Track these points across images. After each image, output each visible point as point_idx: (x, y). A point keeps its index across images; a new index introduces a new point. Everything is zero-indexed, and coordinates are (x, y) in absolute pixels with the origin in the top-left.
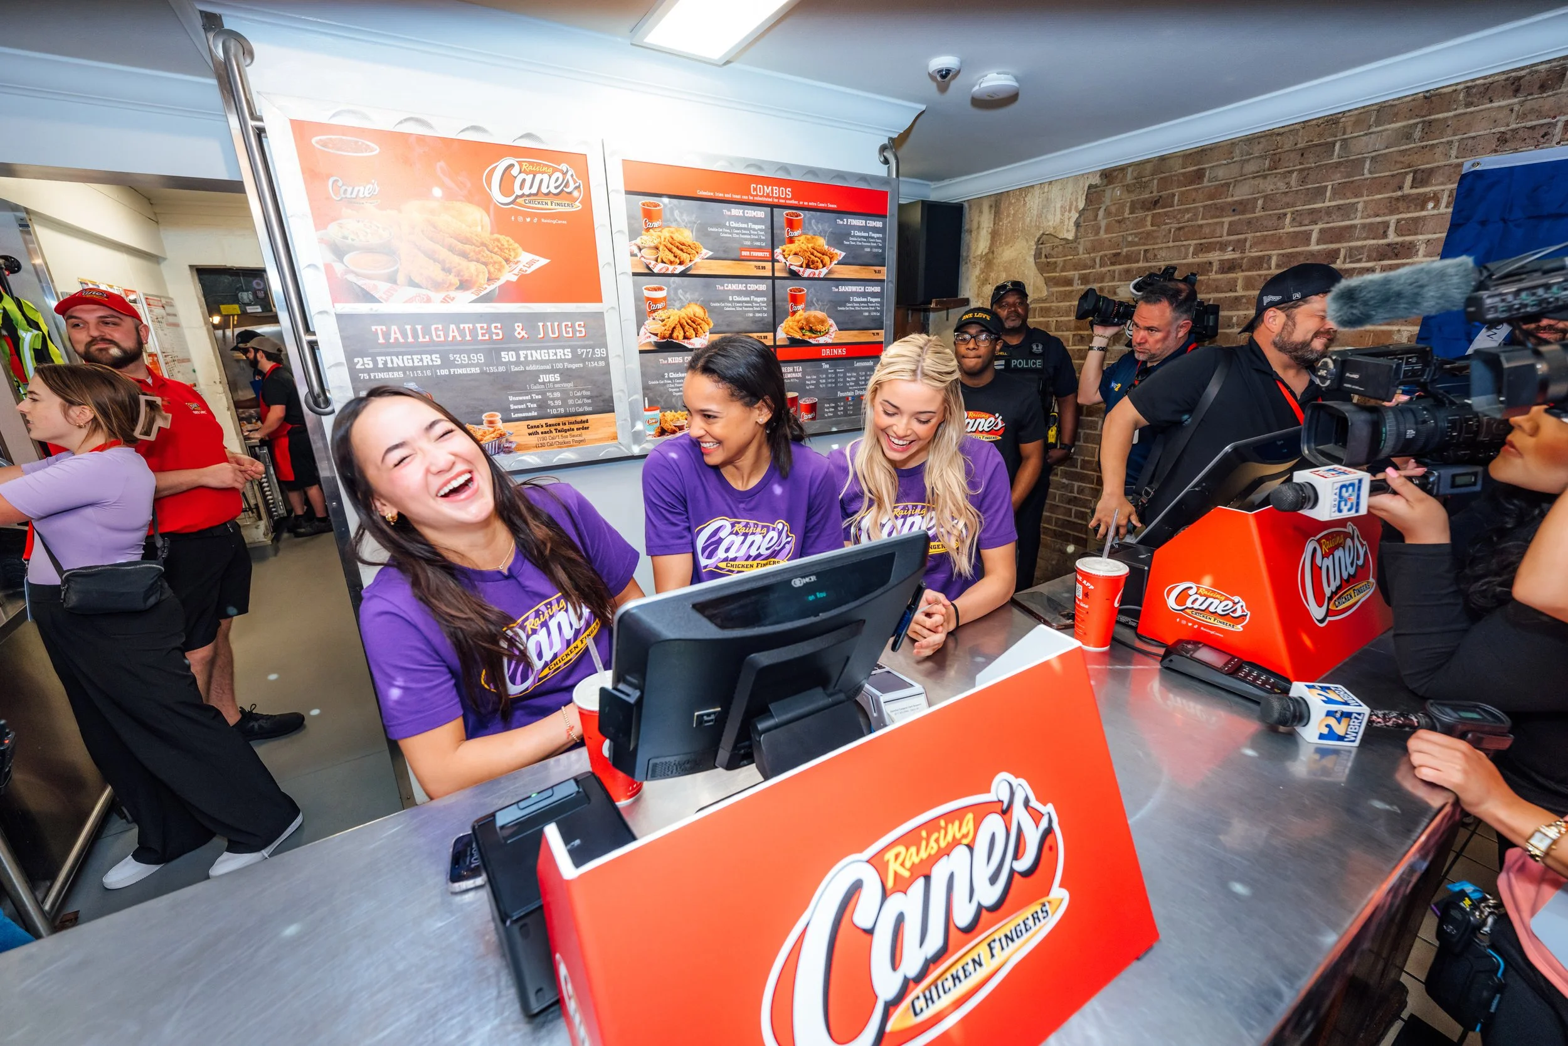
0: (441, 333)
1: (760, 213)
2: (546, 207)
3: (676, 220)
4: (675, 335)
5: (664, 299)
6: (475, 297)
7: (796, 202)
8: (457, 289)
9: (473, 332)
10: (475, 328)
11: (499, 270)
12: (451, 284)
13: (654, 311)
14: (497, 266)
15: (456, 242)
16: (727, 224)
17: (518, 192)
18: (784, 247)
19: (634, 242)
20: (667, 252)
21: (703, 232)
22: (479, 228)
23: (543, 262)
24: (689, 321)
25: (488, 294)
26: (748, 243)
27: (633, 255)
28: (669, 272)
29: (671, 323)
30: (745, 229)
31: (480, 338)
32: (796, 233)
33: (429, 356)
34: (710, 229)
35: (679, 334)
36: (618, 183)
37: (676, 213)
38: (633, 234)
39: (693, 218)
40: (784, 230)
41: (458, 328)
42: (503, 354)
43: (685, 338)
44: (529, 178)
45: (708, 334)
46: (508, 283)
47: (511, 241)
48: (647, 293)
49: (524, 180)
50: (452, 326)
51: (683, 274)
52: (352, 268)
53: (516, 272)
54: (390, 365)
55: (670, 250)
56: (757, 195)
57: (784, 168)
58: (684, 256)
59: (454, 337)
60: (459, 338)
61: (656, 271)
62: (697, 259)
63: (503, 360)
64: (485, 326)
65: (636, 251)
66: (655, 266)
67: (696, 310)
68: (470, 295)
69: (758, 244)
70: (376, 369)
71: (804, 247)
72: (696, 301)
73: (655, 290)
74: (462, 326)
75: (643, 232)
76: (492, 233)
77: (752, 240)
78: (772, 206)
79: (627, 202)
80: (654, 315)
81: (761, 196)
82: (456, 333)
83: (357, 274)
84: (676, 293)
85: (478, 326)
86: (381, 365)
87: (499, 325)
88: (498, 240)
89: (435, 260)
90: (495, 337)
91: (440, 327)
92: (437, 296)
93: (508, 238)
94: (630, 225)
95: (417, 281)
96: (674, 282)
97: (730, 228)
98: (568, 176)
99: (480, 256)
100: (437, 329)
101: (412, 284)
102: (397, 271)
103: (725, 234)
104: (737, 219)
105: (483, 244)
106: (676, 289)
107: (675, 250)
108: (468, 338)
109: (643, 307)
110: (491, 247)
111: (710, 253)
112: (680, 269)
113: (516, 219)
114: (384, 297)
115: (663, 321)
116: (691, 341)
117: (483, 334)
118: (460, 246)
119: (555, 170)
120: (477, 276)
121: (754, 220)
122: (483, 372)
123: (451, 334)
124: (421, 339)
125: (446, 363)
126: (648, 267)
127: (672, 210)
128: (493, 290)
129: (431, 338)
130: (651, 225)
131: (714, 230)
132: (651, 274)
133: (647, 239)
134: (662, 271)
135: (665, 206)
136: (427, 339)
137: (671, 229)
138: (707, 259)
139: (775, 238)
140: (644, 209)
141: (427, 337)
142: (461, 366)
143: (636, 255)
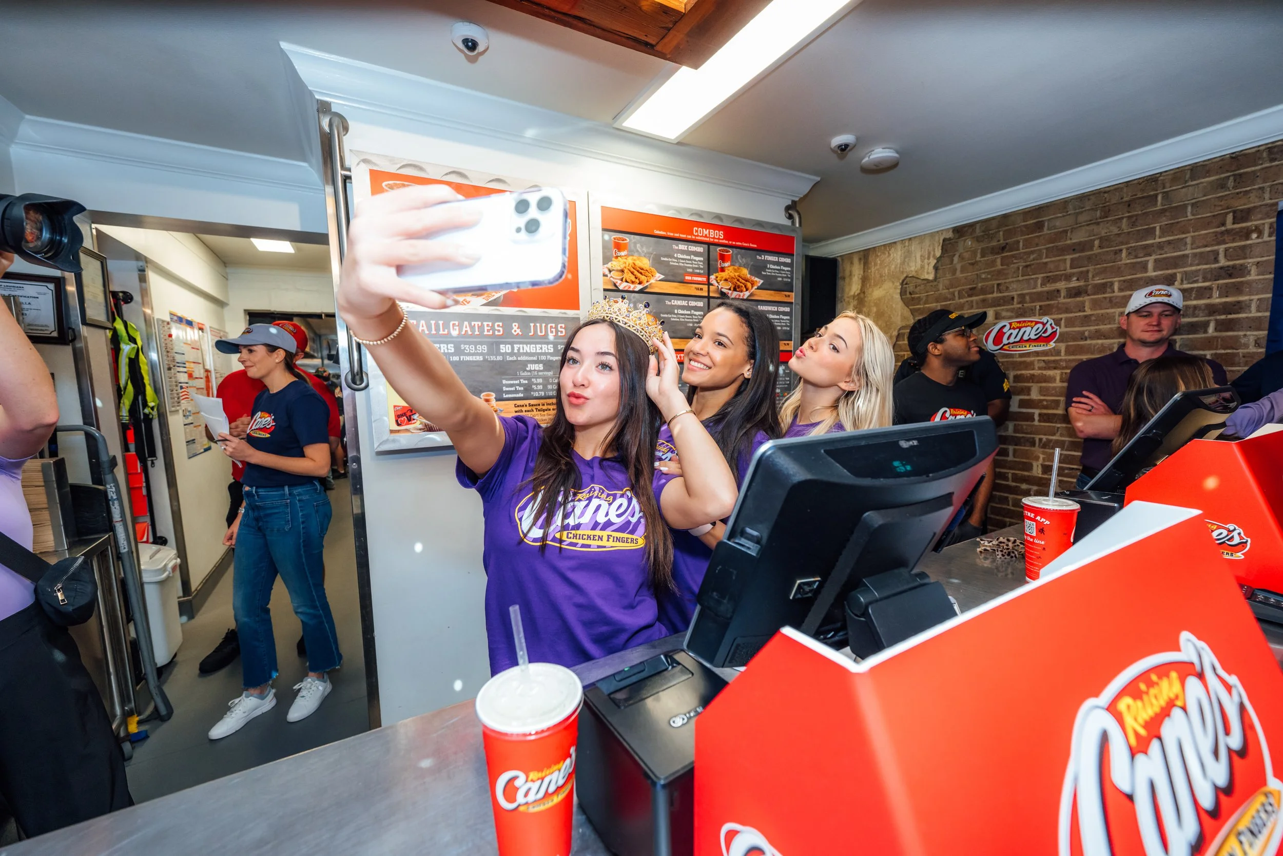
0: (457, 328)
1: (700, 249)
3: (638, 251)
6: (485, 302)
7: (727, 242)
9: (481, 328)
10: (482, 325)
16: (675, 255)
18: (717, 274)
19: (606, 266)
20: (630, 274)
21: (658, 263)
25: (495, 300)
26: (690, 270)
27: (605, 275)
28: (631, 289)
30: (688, 260)
31: (486, 333)
32: (726, 264)
33: (445, 346)
34: (662, 259)
36: (597, 222)
37: (639, 246)
38: (606, 260)
39: (651, 250)
40: (717, 261)
41: (470, 325)
42: (502, 346)
50: (466, 323)
51: (641, 291)
55: (632, 273)
56: (698, 236)
57: (718, 216)
58: (643, 278)
59: (467, 331)
60: (470, 333)
61: (621, 288)
62: (652, 281)
63: (502, 351)
64: (490, 324)
65: (607, 272)
66: (620, 284)
68: (481, 300)
69: (698, 271)
71: (732, 275)
74: (473, 323)
75: (614, 259)
77: (693, 268)
78: (709, 244)
79: (604, 236)
81: (702, 236)
82: (468, 329)
85: (485, 324)
87: (501, 324)
90: (497, 333)
91: (457, 323)
94: (604, 253)
96: (634, 297)
97: (677, 258)
100: (454, 325)
103: (673, 262)
104: (683, 252)
107: (636, 273)
108: (477, 333)
111: (662, 277)
112: (639, 287)
117: (488, 331)
121: (696, 254)
122: (485, 360)
123: (464, 329)
124: (441, 332)
125: (458, 351)
126: (615, 285)
127: (635, 244)
128: (500, 297)
129: (449, 332)
130: (619, 254)
131: (666, 259)
132: (617, 290)
133: (616, 264)
134: (626, 289)
135: (630, 240)
136: (446, 332)
137: (635, 258)
138: (660, 280)
139: (711, 267)
140: (615, 242)
141: (446, 330)
142: (469, 354)
143: (607, 276)
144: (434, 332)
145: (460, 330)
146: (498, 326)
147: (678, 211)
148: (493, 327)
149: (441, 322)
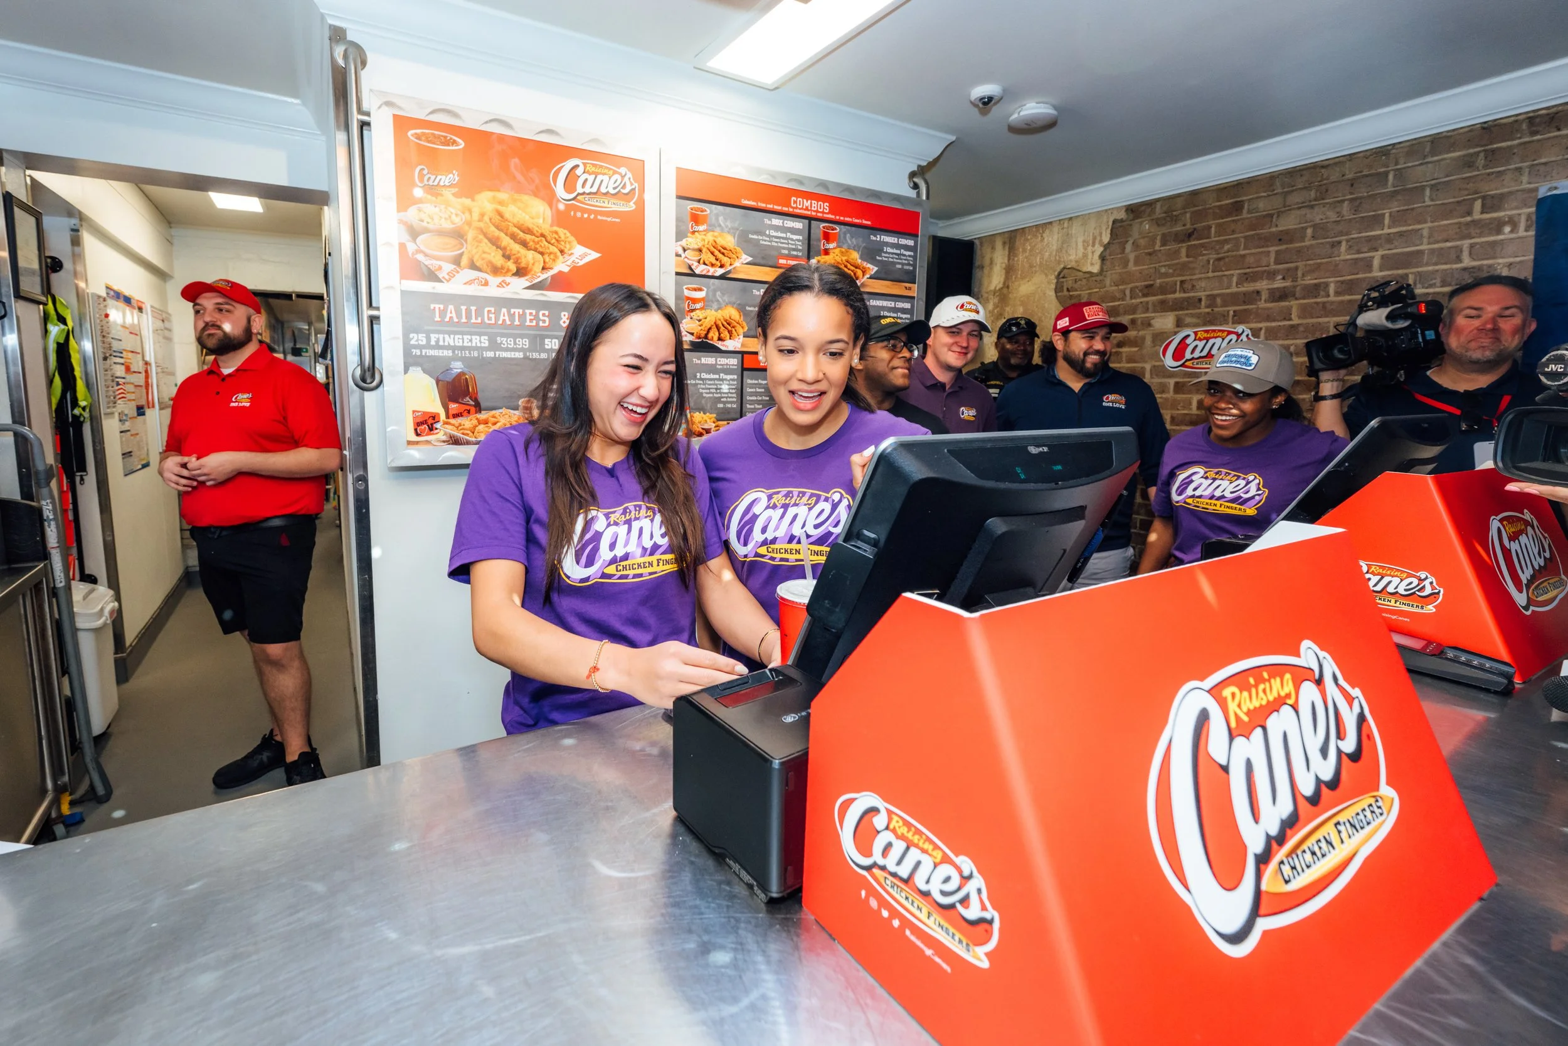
0: (493, 316)
1: (798, 225)
2: (602, 205)
3: (720, 226)
4: (710, 335)
5: (703, 299)
6: (528, 284)
7: (833, 217)
8: (514, 275)
9: (522, 317)
10: (524, 314)
11: (554, 260)
12: (508, 270)
13: (692, 311)
14: (552, 256)
15: (519, 231)
16: (767, 232)
17: (580, 190)
18: (819, 258)
19: (679, 243)
20: (710, 255)
21: (744, 240)
22: (541, 221)
23: (594, 255)
24: (725, 323)
25: (540, 282)
26: (786, 252)
27: (678, 255)
28: (710, 274)
29: (708, 323)
30: (783, 238)
31: (528, 323)
32: (831, 246)
33: (478, 337)
34: (751, 236)
35: (714, 334)
36: (670, 189)
37: (721, 219)
38: (680, 235)
39: (736, 225)
40: (820, 241)
41: (509, 312)
42: (547, 341)
43: (720, 339)
44: (591, 178)
45: (741, 337)
46: (560, 273)
47: (568, 234)
48: (687, 293)
49: (586, 180)
50: (504, 310)
51: (722, 277)
52: (422, 248)
53: (569, 263)
54: (441, 343)
55: (712, 253)
56: (797, 208)
57: (823, 184)
58: (725, 260)
59: (504, 320)
60: (508, 322)
61: (697, 272)
62: (737, 264)
63: (546, 347)
64: (534, 312)
65: (681, 251)
66: (697, 267)
67: (732, 313)
68: (524, 282)
69: (795, 253)
70: (428, 346)
71: (838, 259)
72: (732, 304)
73: (695, 290)
74: (512, 311)
75: (689, 235)
76: (552, 226)
77: (789, 249)
78: (810, 219)
79: (677, 205)
80: (692, 314)
81: (802, 209)
82: (507, 318)
83: (426, 255)
84: (714, 295)
85: (528, 312)
86: (433, 343)
87: (547, 313)
88: (556, 233)
89: (498, 247)
90: (541, 324)
91: (493, 310)
92: (494, 280)
93: (566, 231)
94: (677, 227)
95: (478, 264)
96: (713, 284)
97: (769, 236)
98: (626, 179)
99: (538, 246)
100: (489, 312)
101: (473, 266)
102: (461, 255)
103: (764, 241)
104: (777, 228)
105: (543, 235)
106: (715, 291)
107: (717, 253)
108: (517, 322)
109: (682, 306)
110: (549, 238)
111: (750, 259)
112: (720, 272)
113: (575, 214)
114: (447, 277)
115: (700, 321)
116: (725, 343)
117: (531, 320)
118: (521, 234)
119: (615, 172)
120: (533, 264)
121: (793, 231)
122: (526, 358)
123: (502, 318)
124: (473, 320)
125: (494, 346)
126: (690, 268)
127: (717, 216)
128: (546, 279)
129: (483, 320)
130: (697, 228)
131: (755, 237)
132: (692, 274)
133: (692, 241)
134: (703, 273)
135: (711, 211)
136: (479, 320)
137: (716, 234)
138: (747, 264)
139: (812, 249)
140: (692, 214)
141: (480, 319)
142: (507, 350)
143: (680, 256)
144: (464, 320)
145: (497, 319)
146: (544, 315)
147: (773, 175)
148: (536, 317)
149: (473, 308)
